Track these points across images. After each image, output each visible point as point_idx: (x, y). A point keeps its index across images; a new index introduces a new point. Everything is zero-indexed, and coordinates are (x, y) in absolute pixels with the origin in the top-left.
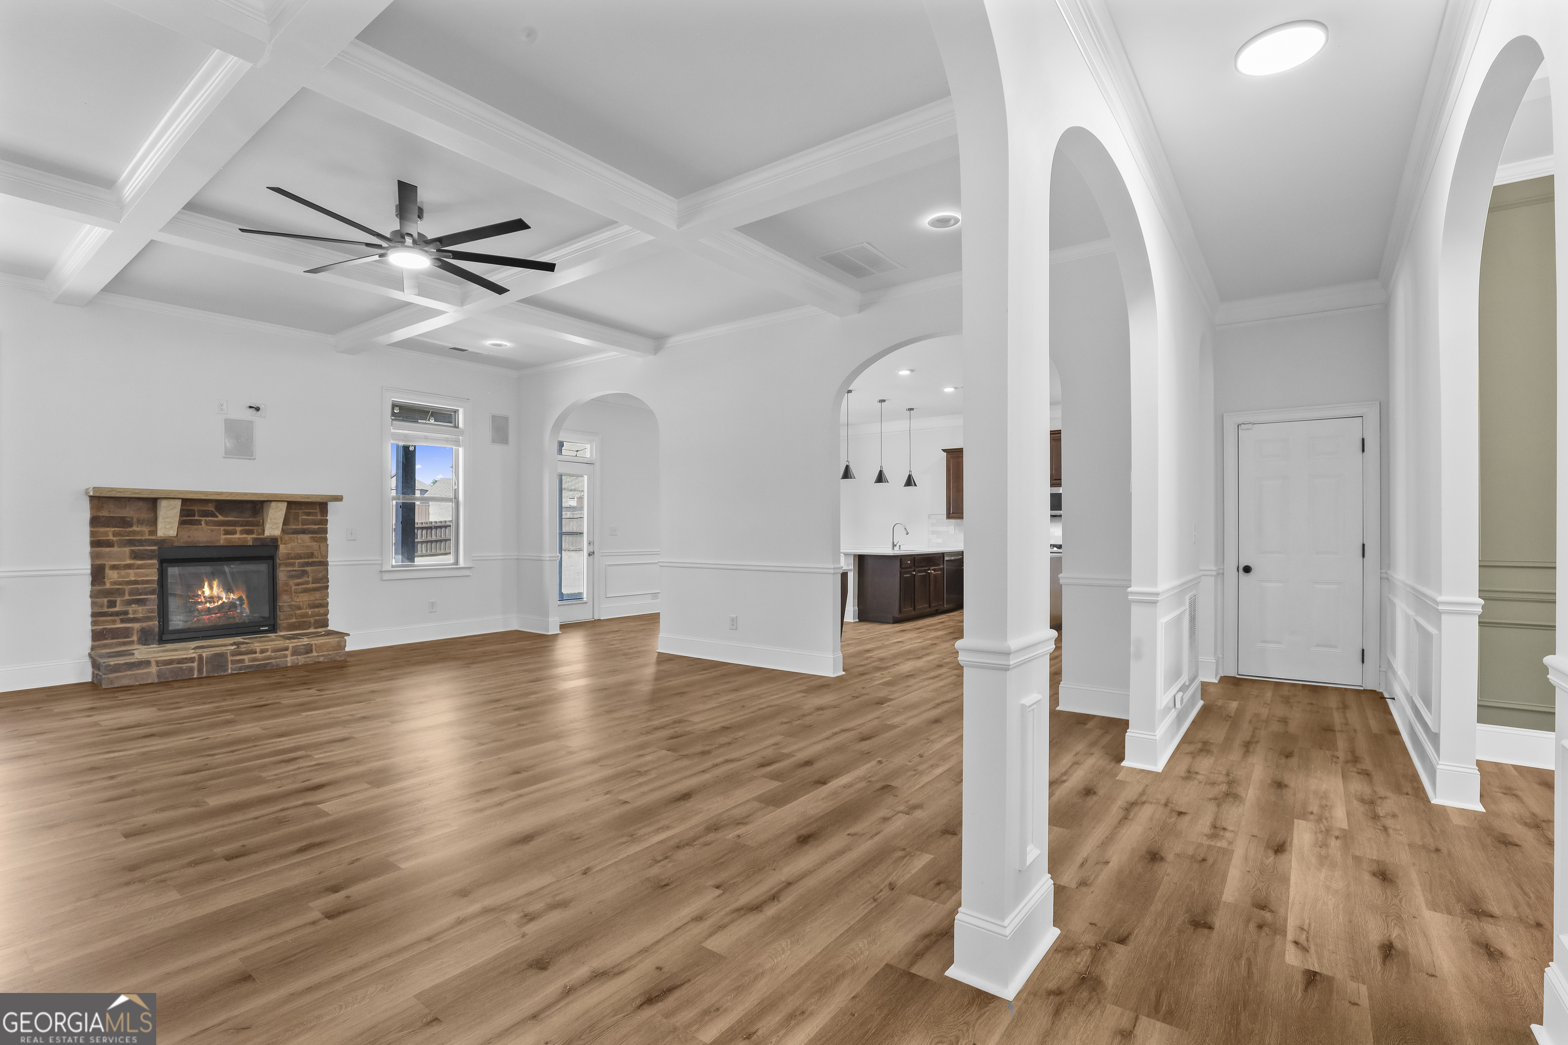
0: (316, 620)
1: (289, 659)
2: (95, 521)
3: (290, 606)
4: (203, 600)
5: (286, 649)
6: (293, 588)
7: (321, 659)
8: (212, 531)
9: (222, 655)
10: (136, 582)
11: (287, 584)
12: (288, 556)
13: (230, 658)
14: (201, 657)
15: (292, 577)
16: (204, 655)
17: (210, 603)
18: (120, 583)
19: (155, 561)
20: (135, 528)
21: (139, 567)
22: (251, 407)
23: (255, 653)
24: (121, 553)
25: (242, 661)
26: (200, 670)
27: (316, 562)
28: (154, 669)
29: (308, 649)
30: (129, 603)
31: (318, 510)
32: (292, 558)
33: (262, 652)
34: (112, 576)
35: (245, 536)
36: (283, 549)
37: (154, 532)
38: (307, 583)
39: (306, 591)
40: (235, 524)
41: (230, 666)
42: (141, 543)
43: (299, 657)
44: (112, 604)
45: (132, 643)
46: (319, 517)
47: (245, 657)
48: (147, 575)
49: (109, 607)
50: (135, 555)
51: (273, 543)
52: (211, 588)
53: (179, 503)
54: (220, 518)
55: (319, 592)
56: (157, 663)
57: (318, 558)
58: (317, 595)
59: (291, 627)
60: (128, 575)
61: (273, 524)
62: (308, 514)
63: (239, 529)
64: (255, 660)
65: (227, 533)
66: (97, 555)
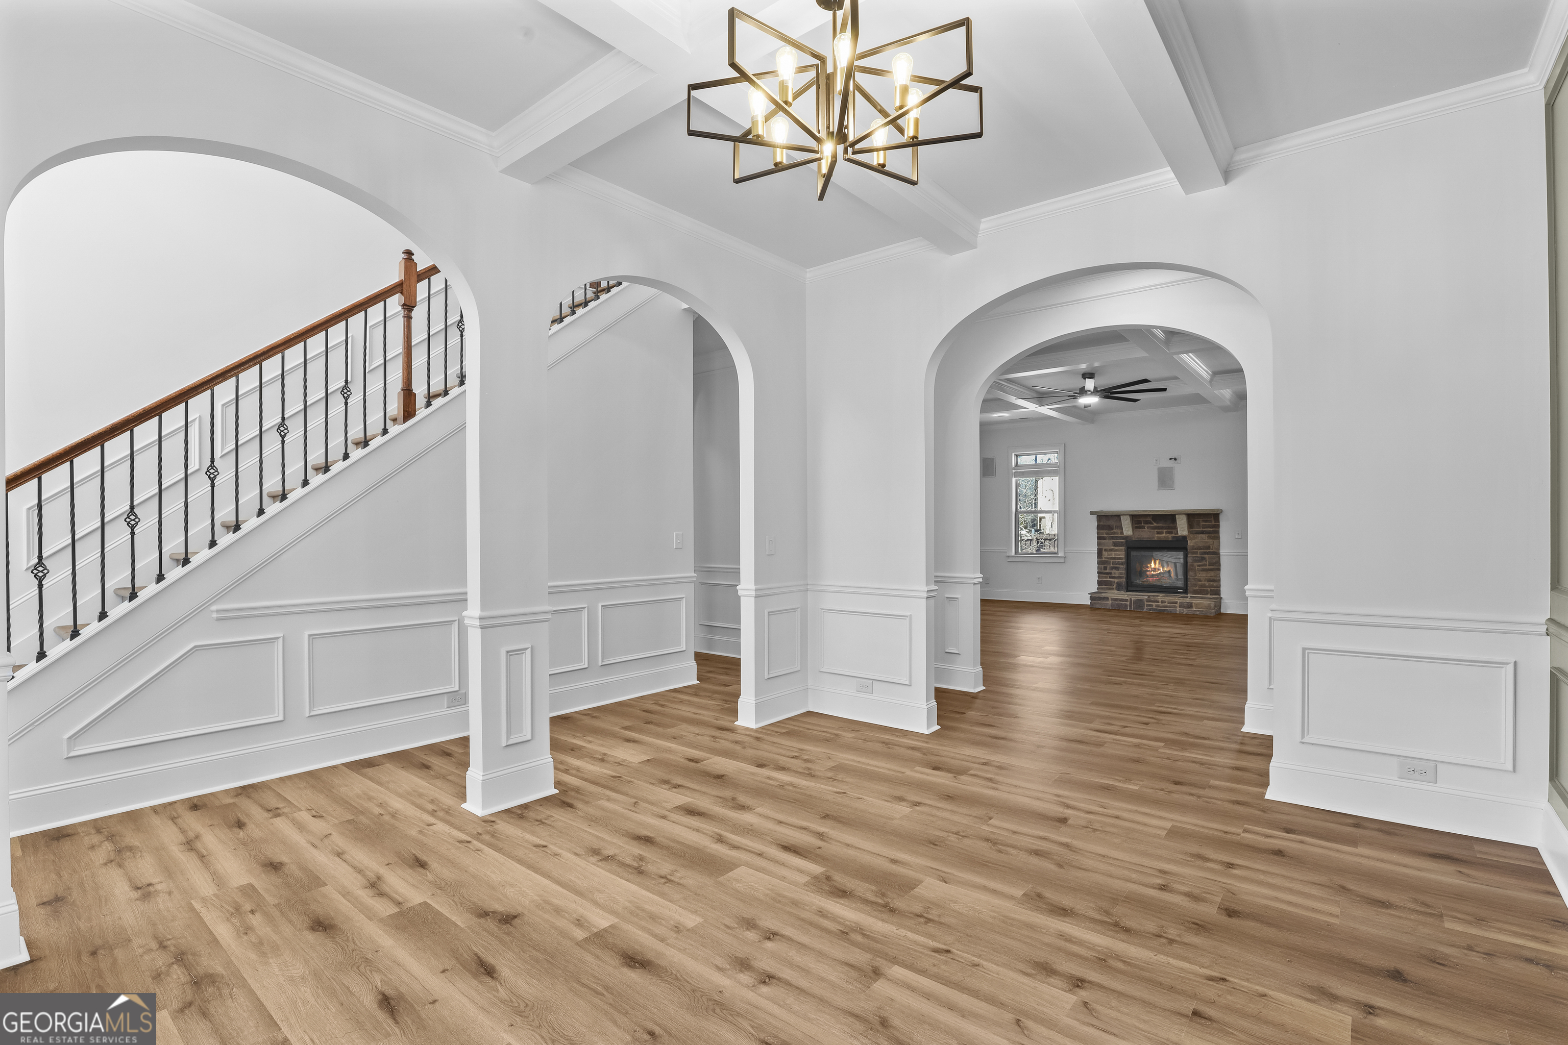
0: (1211, 590)
1: (1178, 609)
2: (1099, 527)
3: (1194, 579)
4: (1150, 569)
5: (1176, 603)
6: (1197, 567)
7: (1198, 613)
8: (1150, 532)
9: (1141, 600)
10: (1115, 558)
11: (1192, 565)
12: (1193, 548)
13: (1146, 603)
14: (1131, 599)
15: (1196, 561)
16: (1133, 599)
17: (1154, 571)
18: (1108, 558)
19: (1124, 548)
20: (1115, 531)
21: (1116, 550)
22: (1170, 459)
23: (1159, 602)
24: (1109, 543)
25: (1152, 606)
26: (1131, 606)
27: (1211, 552)
28: (1110, 602)
29: (1190, 606)
30: (1112, 568)
31: (1212, 519)
32: (1195, 549)
33: (1162, 602)
34: (1105, 554)
35: (1168, 535)
36: (1190, 543)
37: (1121, 533)
38: (1205, 565)
39: (1204, 570)
40: (1162, 528)
41: (1145, 607)
42: (1117, 538)
43: (1185, 609)
44: (1105, 568)
45: (1113, 589)
46: (1213, 523)
47: (1154, 604)
48: (1119, 555)
49: (1104, 570)
50: (1115, 545)
51: (1184, 538)
52: (1155, 564)
53: (1131, 517)
54: (1155, 524)
55: (1213, 572)
56: (1119, 599)
57: (1212, 550)
58: (1212, 573)
59: (1195, 592)
60: (1111, 554)
61: (1182, 528)
62: (1206, 521)
63: (1165, 531)
64: (1158, 606)
65: (1158, 533)
66: (1099, 544)
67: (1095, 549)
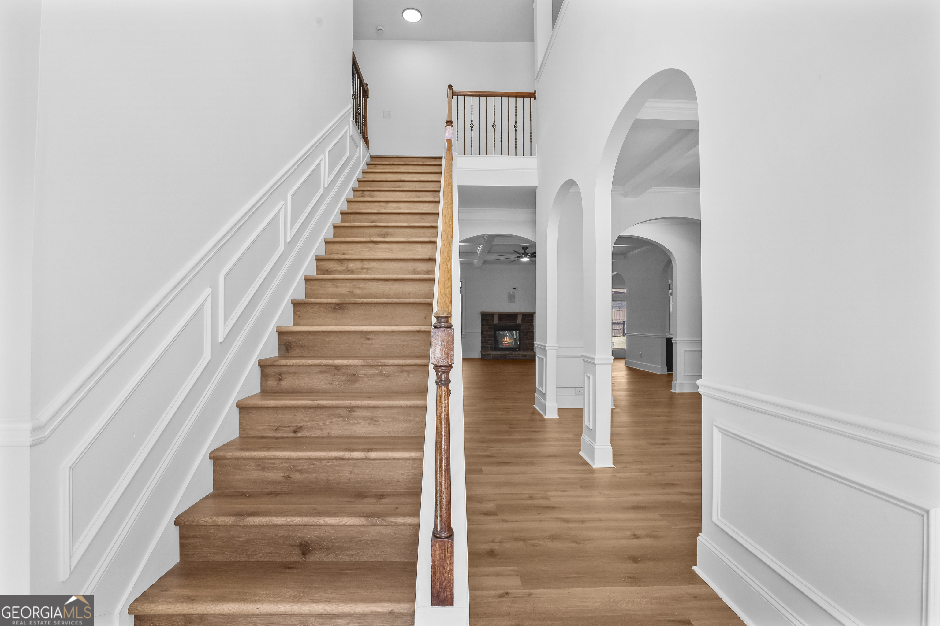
0: (530, 348)
2: (482, 320)
3: (524, 343)
4: (504, 340)
5: (520, 355)
6: (524, 338)
7: (528, 358)
8: (505, 321)
9: (505, 355)
10: (489, 335)
11: (522, 337)
14: (501, 354)
15: (524, 335)
18: (487, 335)
19: (493, 330)
20: (489, 321)
21: (489, 331)
22: (514, 288)
23: (513, 355)
24: (487, 328)
26: (501, 358)
28: (491, 356)
29: (526, 355)
30: (488, 340)
31: (531, 316)
32: (524, 330)
33: (515, 355)
34: (485, 333)
35: (513, 323)
36: (522, 327)
37: (493, 323)
38: (528, 337)
39: (527, 339)
40: (510, 320)
41: (507, 357)
42: (490, 325)
43: (524, 357)
44: (485, 340)
45: (488, 350)
46: (531, 318)
47: (511, 356)
48: (492, 333)
50: (489, 328)
51: (519, 325)
52: (506, 338)
53: (497, 315)
54: (507, 319)
55: (532, 340)
56: (492, 355)
57: (531, 330)
59: (524, 349)
60: (488, 333)
61: (519, 320)
62: (528, 317)
63: (511, 322)
64: (512, 357)
65: (509, 323)
66: (482, 328)
67: (480, 331)
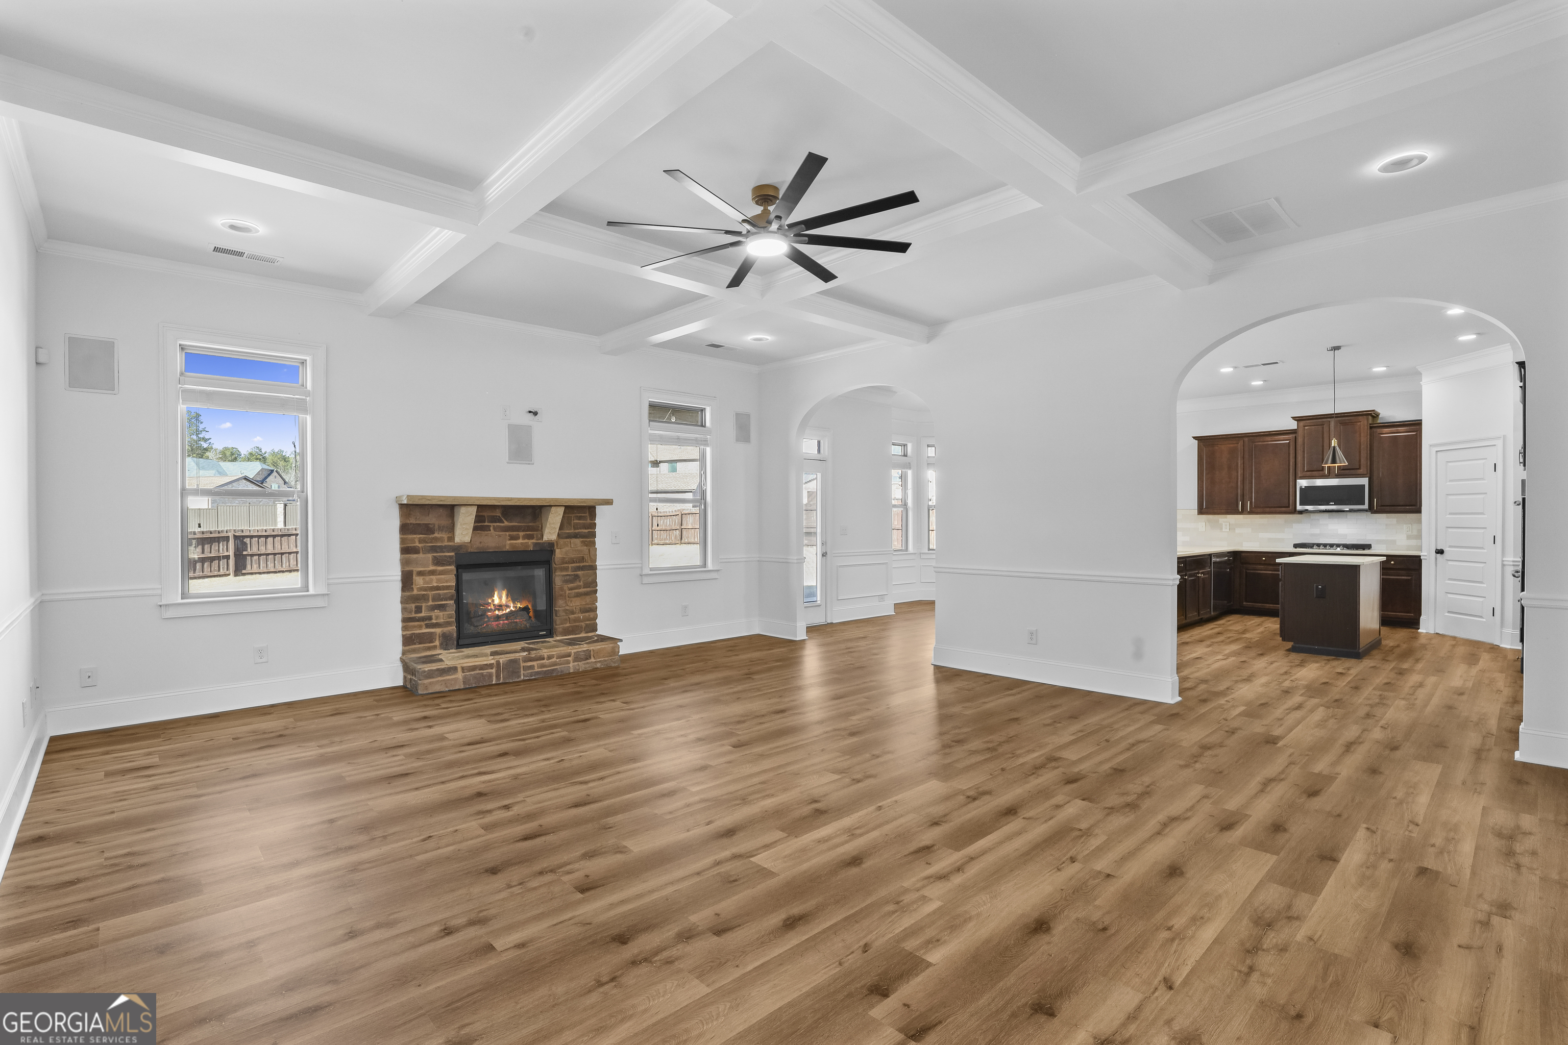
0: (587, 625)
1: (571, 665)
2: (405, 529)
3: (565, 611)
4: (493, 607)
5: (569, 656)
6: (567, 592)
7: (598, 665)
8: (500, 536)
9: (514, 662)
10: (438, 588)
11: (562, 589)
12: (563, 561)
13: (522, 664)
14: (498, 663)
15: (566, 582)
16: (501, 661)
17: (500, 610)
18: (425, 589)
19: (453, 567)
20: (436, 535)
21: (441, 573)
22: (530, 412)
23: (543, 659)
24: (425, 560)
25: (532, 667)
26: (498, 677)
27: (586, 566)
28: (460, 675)
29: (587, 655)
30: (433, 608)
31: (587, 514)
32: (566, 563)
33: (549, 657)
34: (419, 581)
35: (526, 541)
36: (559, 554)
37: (451, 539)
38: (578, 587)
39: (578, 595)
40: (517, 529)
41: (522, 672)
42: (442, 549)
43: (579, 663)
44: (419, 609)
45: (435, 647)
46: (589, 521)
47: (535, 663)
48: (447, 581)
49: (416, 612)
50: (437, 562)
51: (549, 548)
52: (500, 596)
53: (475, 509)
54: (506, 523)
55: (588, 597)
56: (463, 668)
57: (588, 562)
58: (588, 599)
59: (566, 632)
60: (431, 580)
61: (551, 529)
62: (580, 518)
63: (521, 534)
64: (543, 666)
65: (512, 538)
66: (404, 563)
67: (396, 574)
